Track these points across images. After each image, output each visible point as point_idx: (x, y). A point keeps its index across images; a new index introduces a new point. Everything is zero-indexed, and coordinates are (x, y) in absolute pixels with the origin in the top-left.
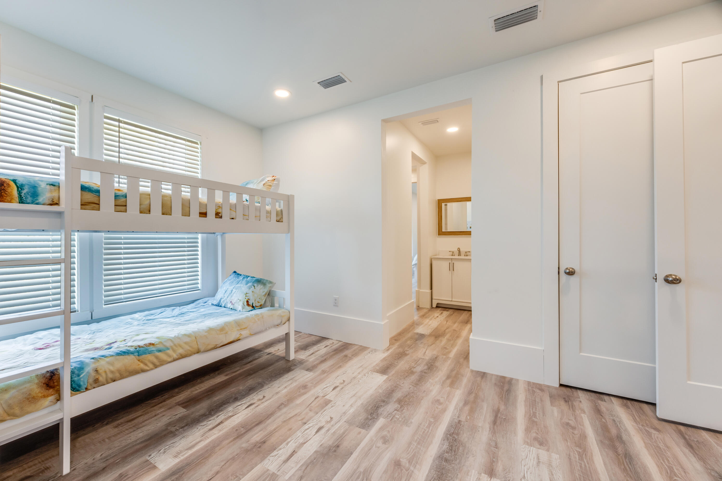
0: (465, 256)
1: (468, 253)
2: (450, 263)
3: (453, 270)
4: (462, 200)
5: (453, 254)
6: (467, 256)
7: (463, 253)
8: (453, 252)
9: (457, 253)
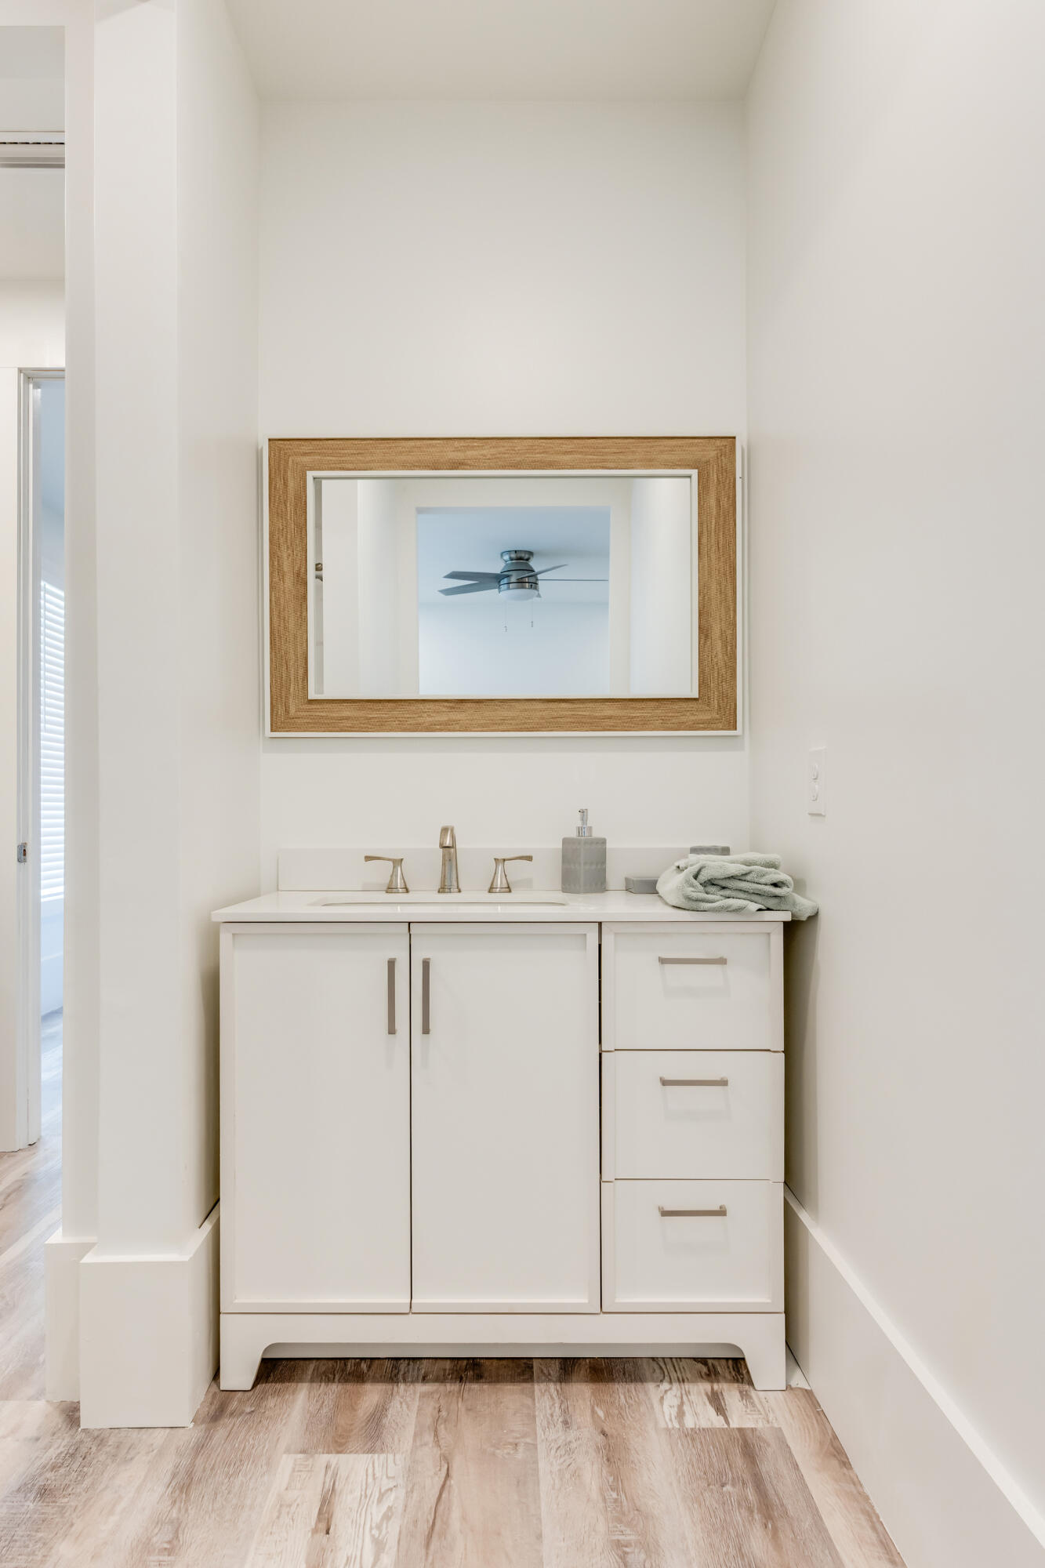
0: (491, 890)
1: (516, 870)
2: (391, 964)
3: (426, 1030)
4: (470, 453)
5: (394, 875)
6: (509, 889)
7: (473, 871)
8: (398, 862)
9: (425, 868)
